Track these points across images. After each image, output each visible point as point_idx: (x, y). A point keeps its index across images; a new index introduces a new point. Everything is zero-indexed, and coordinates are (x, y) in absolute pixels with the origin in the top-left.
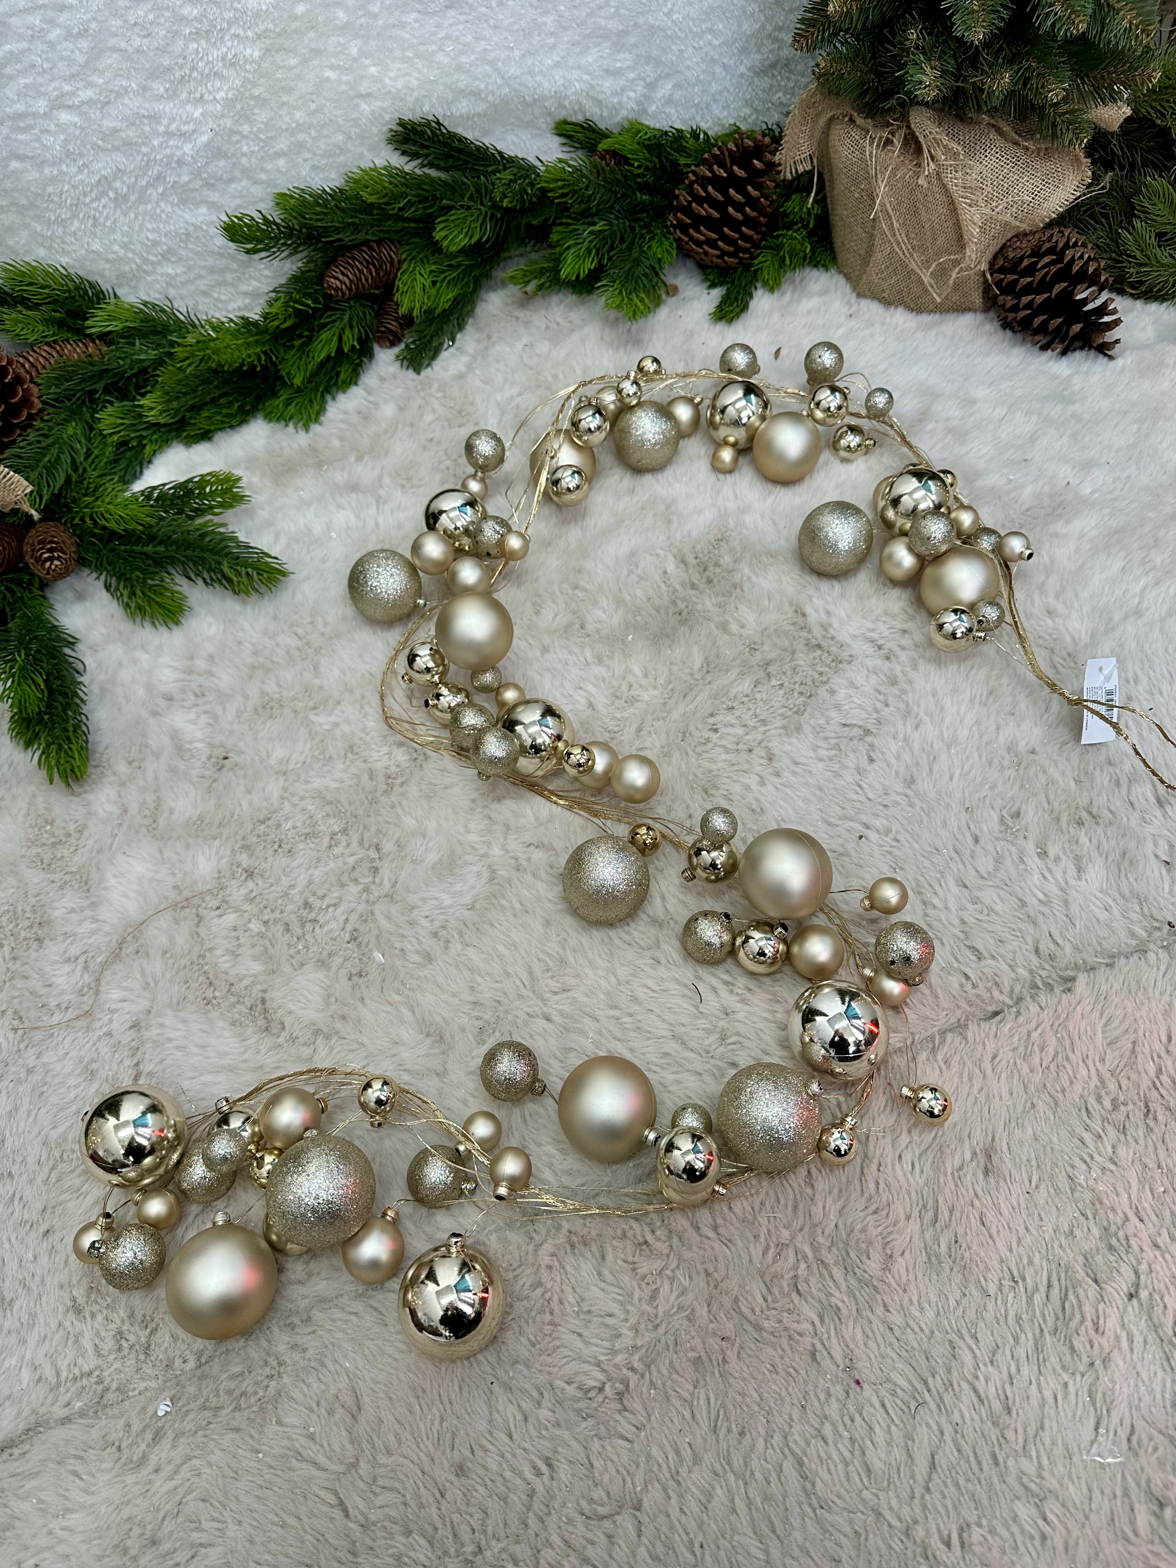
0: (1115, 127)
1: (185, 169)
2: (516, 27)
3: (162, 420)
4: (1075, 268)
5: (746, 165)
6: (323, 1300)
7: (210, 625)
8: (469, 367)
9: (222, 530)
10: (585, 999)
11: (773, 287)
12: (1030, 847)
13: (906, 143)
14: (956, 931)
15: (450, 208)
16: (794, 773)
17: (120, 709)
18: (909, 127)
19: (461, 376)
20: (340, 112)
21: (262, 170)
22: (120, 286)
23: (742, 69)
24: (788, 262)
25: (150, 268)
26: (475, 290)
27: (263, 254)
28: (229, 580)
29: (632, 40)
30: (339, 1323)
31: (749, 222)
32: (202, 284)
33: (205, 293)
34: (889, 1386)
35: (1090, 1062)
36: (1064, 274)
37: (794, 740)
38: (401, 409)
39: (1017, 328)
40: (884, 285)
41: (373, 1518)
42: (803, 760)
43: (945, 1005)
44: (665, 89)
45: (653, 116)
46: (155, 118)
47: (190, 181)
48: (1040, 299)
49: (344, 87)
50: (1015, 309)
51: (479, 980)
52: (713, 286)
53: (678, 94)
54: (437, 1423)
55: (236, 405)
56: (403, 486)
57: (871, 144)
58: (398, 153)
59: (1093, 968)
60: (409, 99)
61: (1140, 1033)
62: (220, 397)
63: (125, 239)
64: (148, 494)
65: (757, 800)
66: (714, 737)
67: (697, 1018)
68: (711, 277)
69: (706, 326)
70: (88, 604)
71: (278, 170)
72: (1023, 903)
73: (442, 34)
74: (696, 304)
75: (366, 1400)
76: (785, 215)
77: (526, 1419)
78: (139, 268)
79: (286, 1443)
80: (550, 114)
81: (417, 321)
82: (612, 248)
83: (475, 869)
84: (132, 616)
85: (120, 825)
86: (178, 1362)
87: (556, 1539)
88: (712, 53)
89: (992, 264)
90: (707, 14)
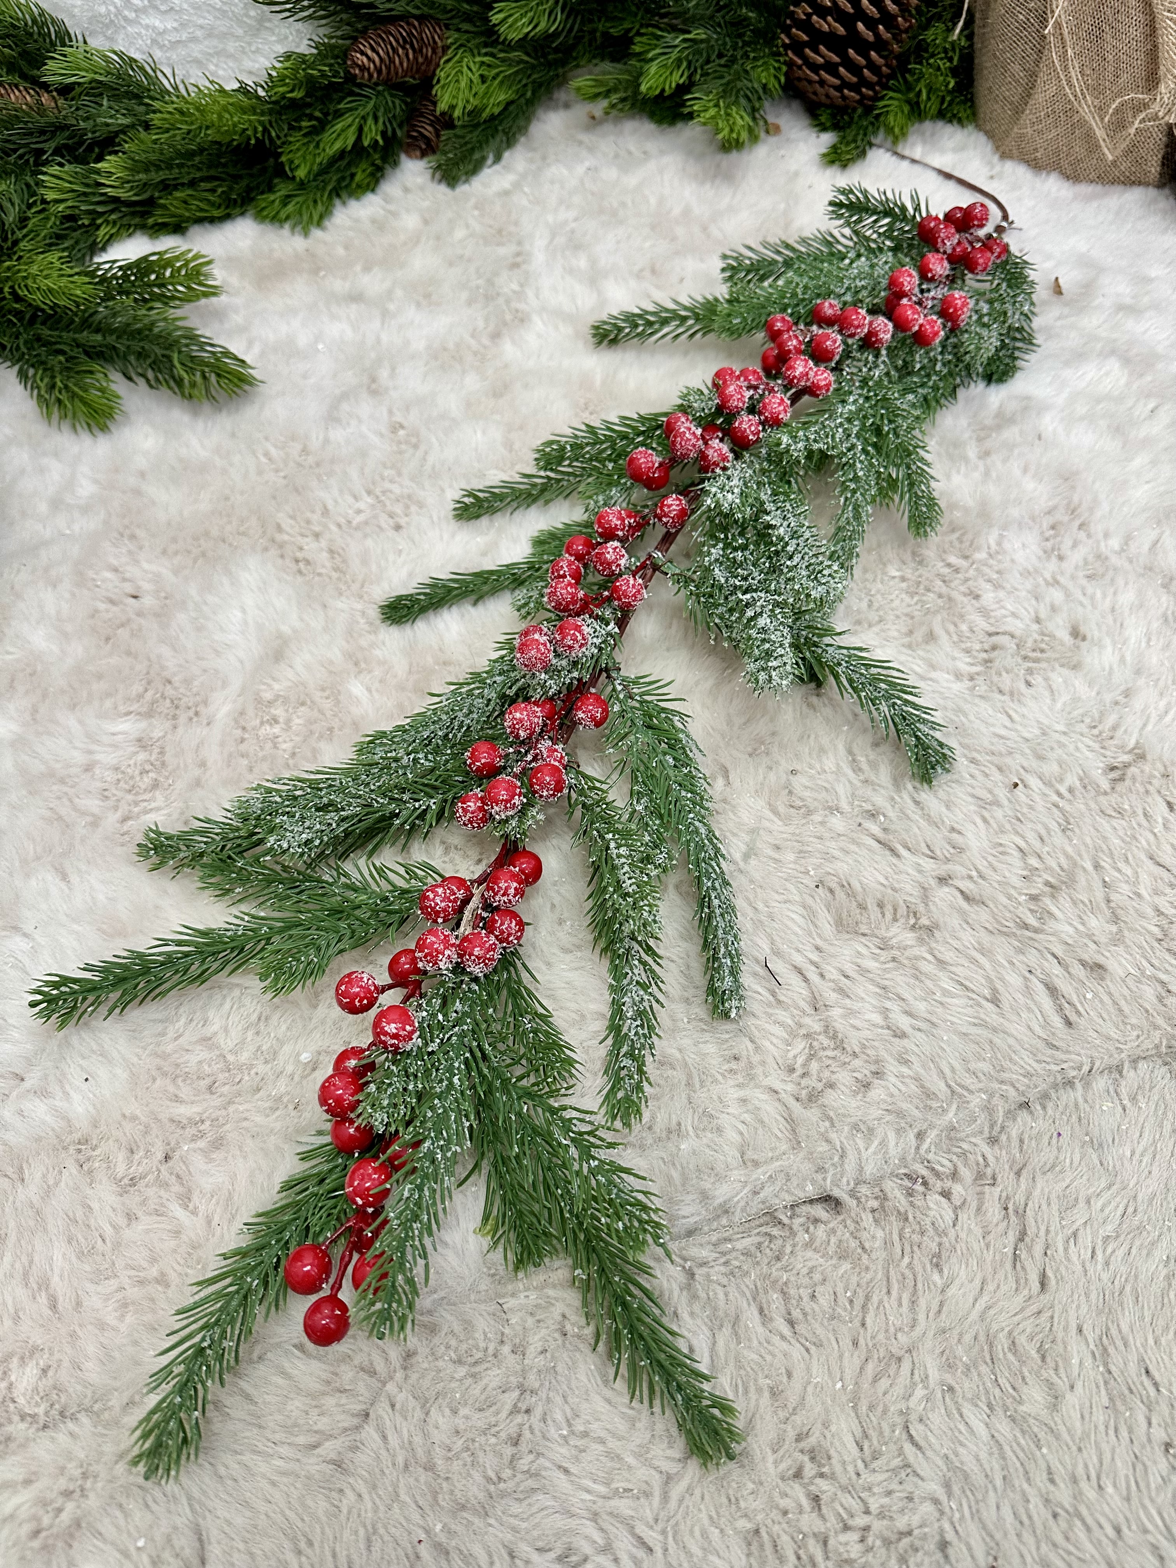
3: (122, 194)
8: (517, 185)
9: (179, 324)
22: (91, 29)
25: (133, 15)
26: (532, 101)
28: (179, 382)
31: (880, 46)
38: (426, 222)
40: (1040, 142)
52: (823, 129)
55: (221, 193)
62: (202, 179)
68: (823, 119)
69: (814, 169)
74: (802, 146)
76: (923, 46)
81: (458, 123)
82: (708, 62)
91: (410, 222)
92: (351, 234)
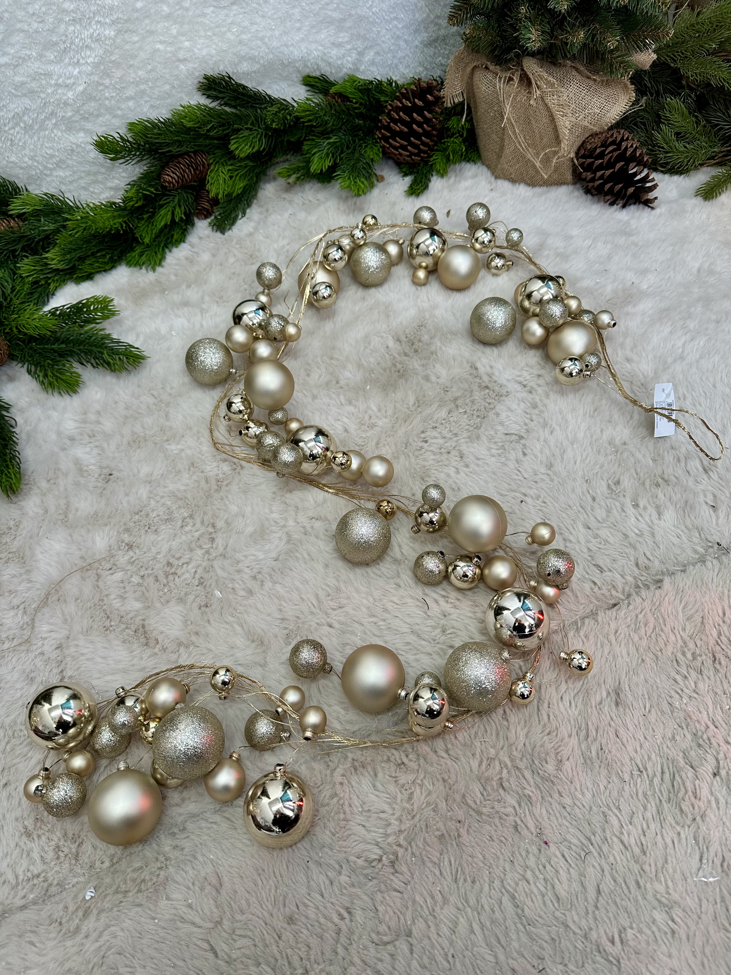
0: (647, 67)
1: (69, 108)
2: (275, 16)
3: (60, 267)
4: (628, 153)
5: (422, 98)
6: (193, 816)
7: (97, 392)
8: (256, 229)
9: (102, 333)
10: (354, 612)
11: (442, 174)
12: (628, 502)
13: (521, 80)
14: (586, 556)
15: (239, 130)
16: (477, 465)
17: (40, 447)
18: (523, 70)
19: (251, 234)
20: (167, 71)
21: (119, 108)
22: (30, 184)
23: (417, 43)
24: (451, 157)
25: (49, 172)
26: (257, 182)
27: (123, 161)
28: (108, 364)
29: (348, 24)
30: (205, 830)
31: (426, 134)
32: (82, 183)
33: (85, 189)
34: (565, 843)
35: (676, 632)
36: (622, 157)
37: (475, 445)
38: (214, 256)
39: (594, 192)
40: (512, 171)
41: (234, 956)
42: (482, 457)
43: (583, 601)
44: (369, 56)
45: (363, 72)
46: (48, 75)
47: (73, 116)
48: (608, 173)
49: (169, 55)
50: (593, 180)
51: (284, 604)
52: (406, 175)
53: (378, 59)
54: (273, 891)
55: (108, 256)
56: (217, 302)
57: (500, 82)
58: (205, 97)
59: (673, 573)
60: (210, 62)
61: (706, 611)
62: (98, 251)
63: (32, 154)
64: (53, 312)
65: (455, 482)
66: (425, 445)
67: (426, 619)
68: (404, 170)
69: (403, 198)
70: (16, 383)
71: (129, 108)
72: (626, 536)
73: (229, 21)
74: (396, 186)
75: (225, 879)
76: (448, 129)
77: (332, 883)
78: (42, 172)
79: (174, 911)
80: (299, 71)
81: (221, 201)
82: (342, 152)
83: (278, 535)
84: (46, 390)
85: (43, 520)
86: (98, 864)
87: (357, 960)
88: (398, 33)
89: (577, 153)
90: (393, 8)
91: (206, 257)
92: (177, 267)
